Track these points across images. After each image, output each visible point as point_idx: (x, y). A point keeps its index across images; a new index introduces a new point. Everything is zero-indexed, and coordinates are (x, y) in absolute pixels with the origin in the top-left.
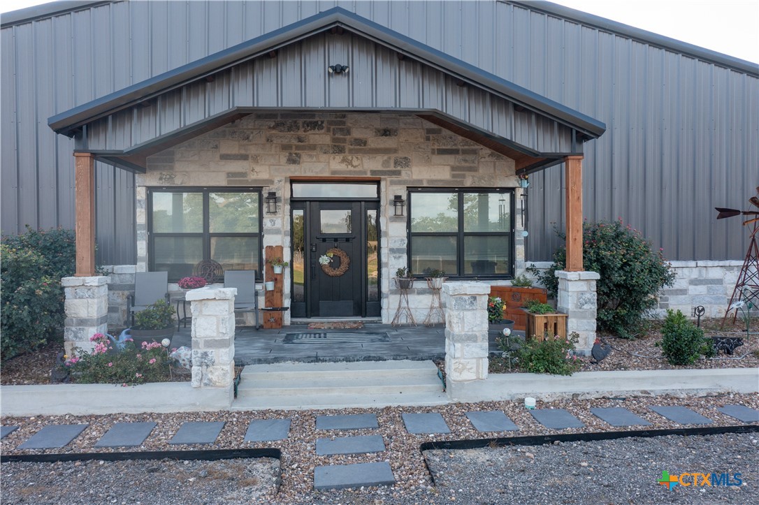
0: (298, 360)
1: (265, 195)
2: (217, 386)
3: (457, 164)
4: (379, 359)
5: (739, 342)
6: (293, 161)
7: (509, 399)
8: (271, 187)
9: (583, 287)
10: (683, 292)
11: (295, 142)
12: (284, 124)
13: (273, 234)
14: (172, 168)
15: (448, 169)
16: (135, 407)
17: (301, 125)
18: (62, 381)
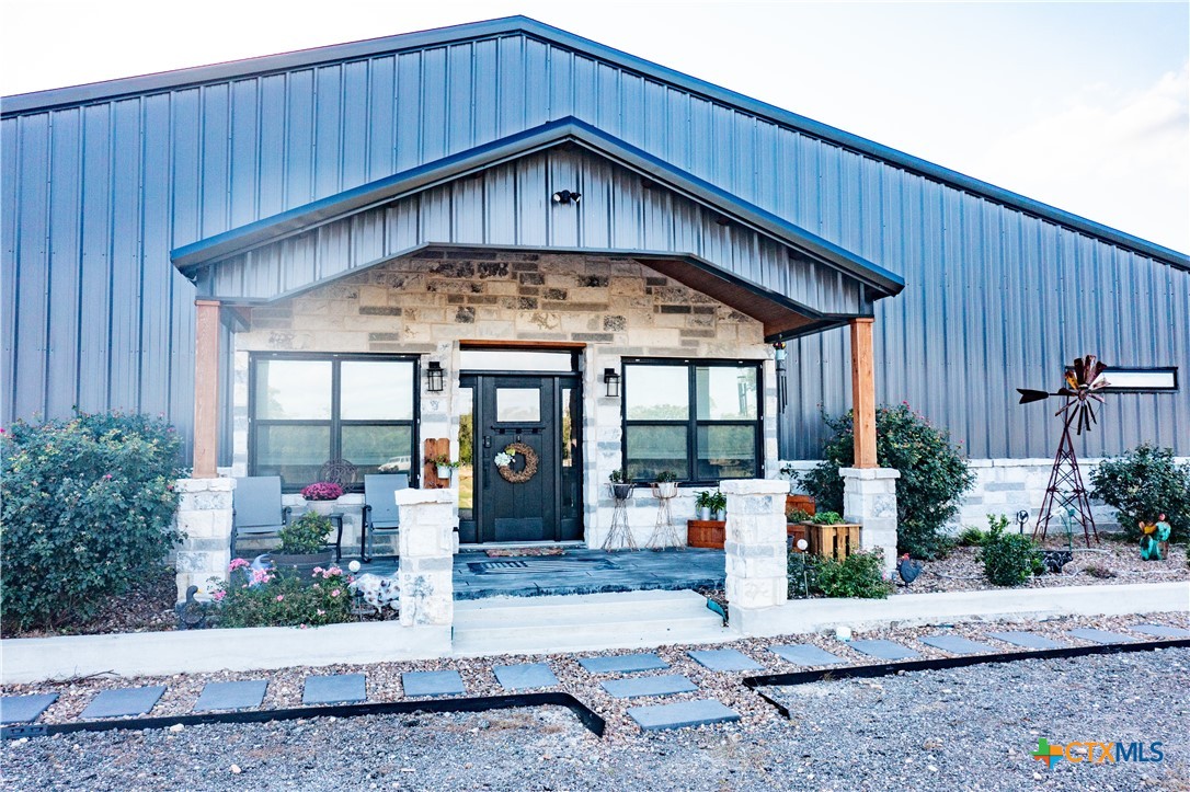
0: (513, 593)
1: (425, 366)
2: (436, 624)
3: (688, 327)
4: (622, 589)
5: (1068, 557)
6: (463, 318)
7: (813, 631)
8: (433, 354)
9: (879, 488)
10: (977, 500)
11: (467, 292)
12: (452, 267)
13: (434, 421)
14: (288, 325)
15: (676, 333)
16: (321, 656)
17: (475, 268)
18: (195, 626)
